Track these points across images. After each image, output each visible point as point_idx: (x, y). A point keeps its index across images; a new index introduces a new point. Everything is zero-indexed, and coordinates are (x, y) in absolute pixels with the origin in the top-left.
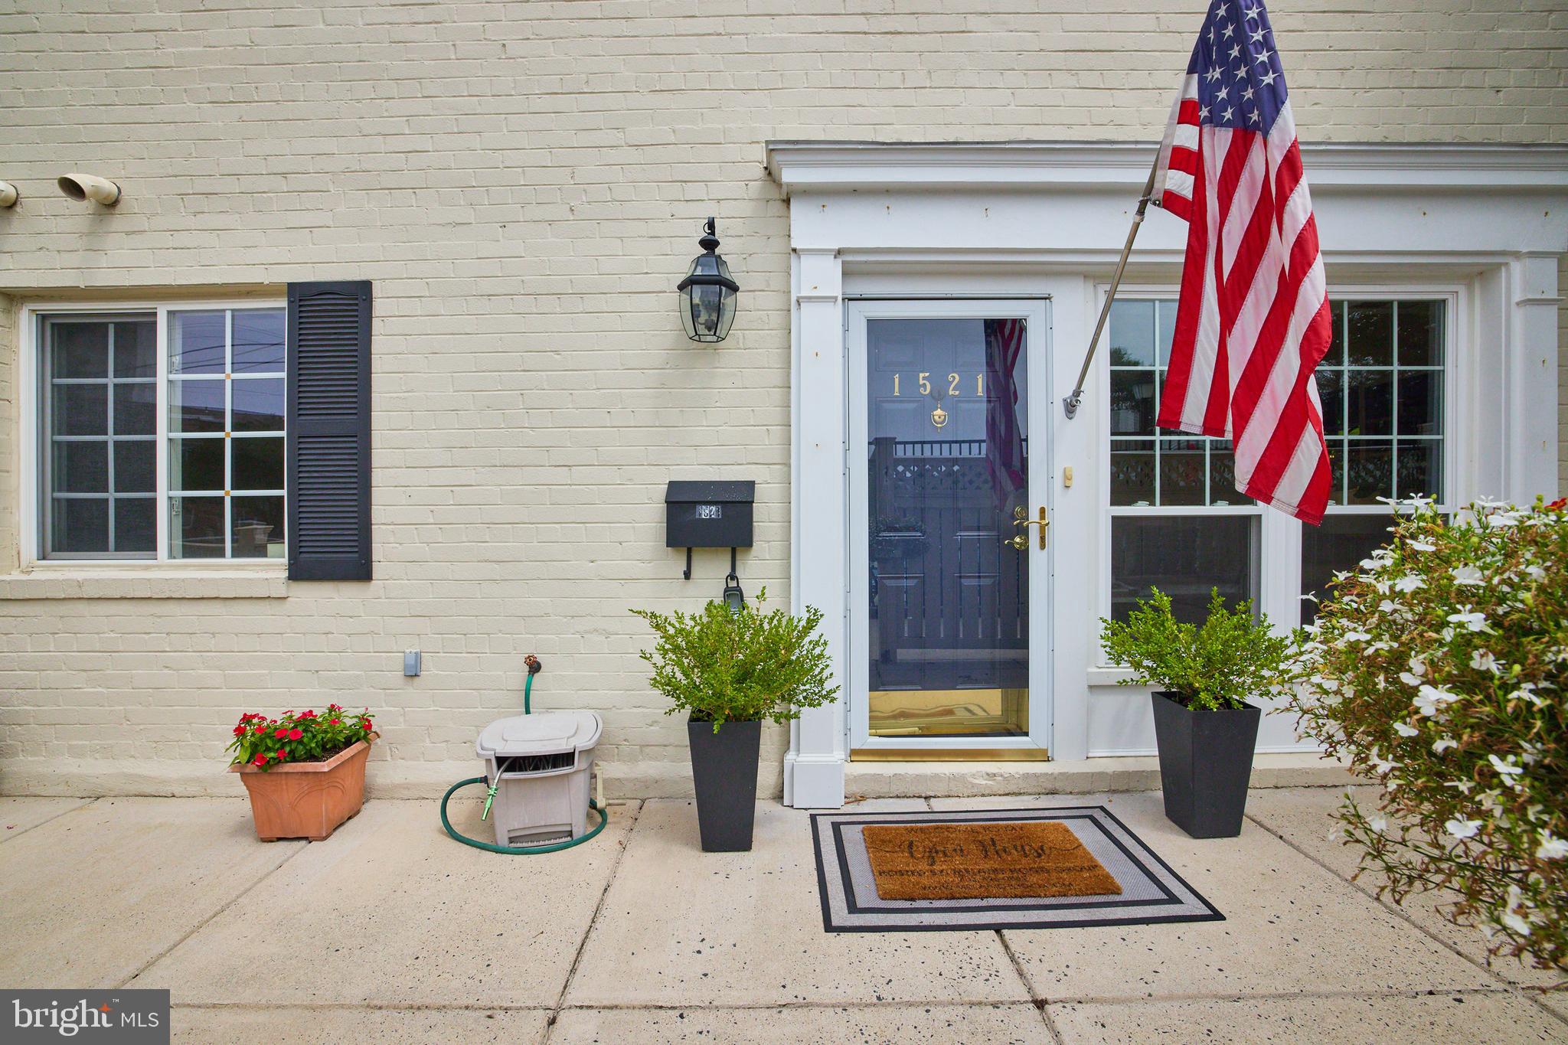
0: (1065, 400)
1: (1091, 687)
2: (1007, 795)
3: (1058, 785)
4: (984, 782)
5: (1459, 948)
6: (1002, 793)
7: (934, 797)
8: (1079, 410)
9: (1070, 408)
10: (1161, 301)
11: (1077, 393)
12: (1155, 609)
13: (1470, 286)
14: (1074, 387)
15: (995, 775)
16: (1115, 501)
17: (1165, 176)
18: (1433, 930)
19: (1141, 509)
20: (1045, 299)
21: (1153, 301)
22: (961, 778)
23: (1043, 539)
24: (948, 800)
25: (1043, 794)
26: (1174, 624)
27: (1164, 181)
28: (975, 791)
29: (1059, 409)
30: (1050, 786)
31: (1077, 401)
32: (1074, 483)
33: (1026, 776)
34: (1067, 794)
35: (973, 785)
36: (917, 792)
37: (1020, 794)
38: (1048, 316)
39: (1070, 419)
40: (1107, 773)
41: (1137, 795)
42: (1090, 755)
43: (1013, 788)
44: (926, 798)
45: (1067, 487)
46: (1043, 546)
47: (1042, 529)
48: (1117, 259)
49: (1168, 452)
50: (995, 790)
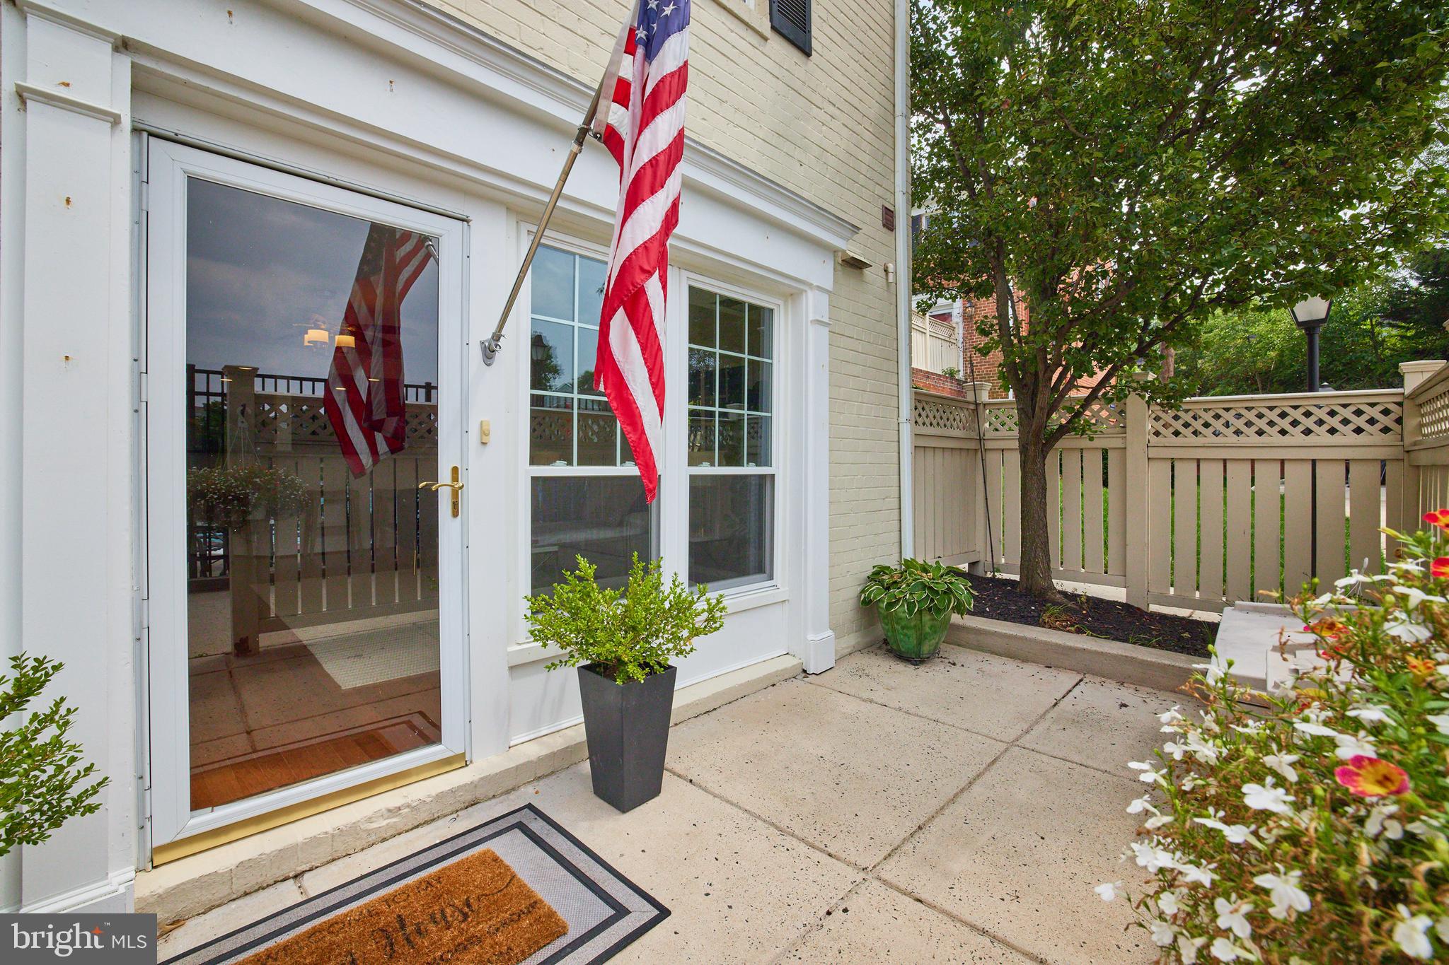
0: (482, 343)
1: (511, 668)
2: (417, 827)
3: (479, 793)
4: (385, 823)
5: (830, 850)
6: (410, 827)
7: (311, 870)
8: (499, 355)
9: (489, 352)
10: (581, 256)
11: (497, 337)
12: (581, 579)
13: (786, 302)
14: (493, 329)
15: (399, 809)
16: (534, 461)
17: (608, 108)
18: (811, 840)
19: (559, 469)
20: (463, 220)
21: (574, 254)
22: (354, 829)
23: (455, 505)
24: (333, 867)
25: (462, 809)
26: (599, 593)
27: (607, 113)
28: (372, 838)
29: (476, 353)
30: (468, 798)
31: (497, 345)
32: (492, 439)
33: (440, 797)
34: (490, 799)
35: (369, 832)
36: (280, 874)
37: (433, 820)
38: (466, 243)
39: (489, 365)
40: (532, 762)
41: (563, 775)
42: (512, 743)
43: (424, 816)
44: (295, 877)
45: (483, 443)
46: (455, 513)
47: (455, 494)
48: (546, 199)
49: (585, 412)
50: (402, 827)
